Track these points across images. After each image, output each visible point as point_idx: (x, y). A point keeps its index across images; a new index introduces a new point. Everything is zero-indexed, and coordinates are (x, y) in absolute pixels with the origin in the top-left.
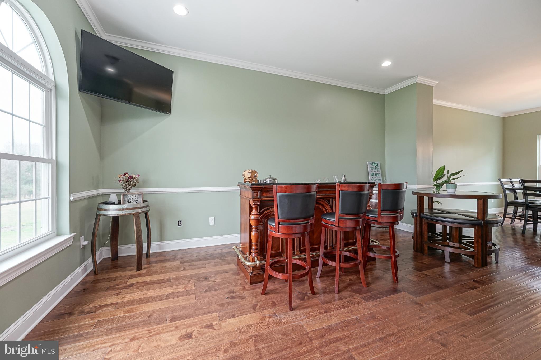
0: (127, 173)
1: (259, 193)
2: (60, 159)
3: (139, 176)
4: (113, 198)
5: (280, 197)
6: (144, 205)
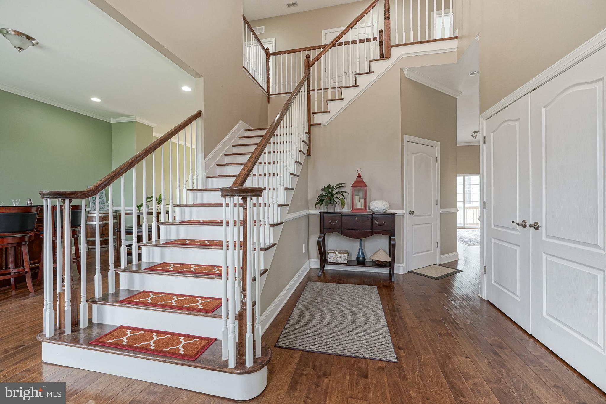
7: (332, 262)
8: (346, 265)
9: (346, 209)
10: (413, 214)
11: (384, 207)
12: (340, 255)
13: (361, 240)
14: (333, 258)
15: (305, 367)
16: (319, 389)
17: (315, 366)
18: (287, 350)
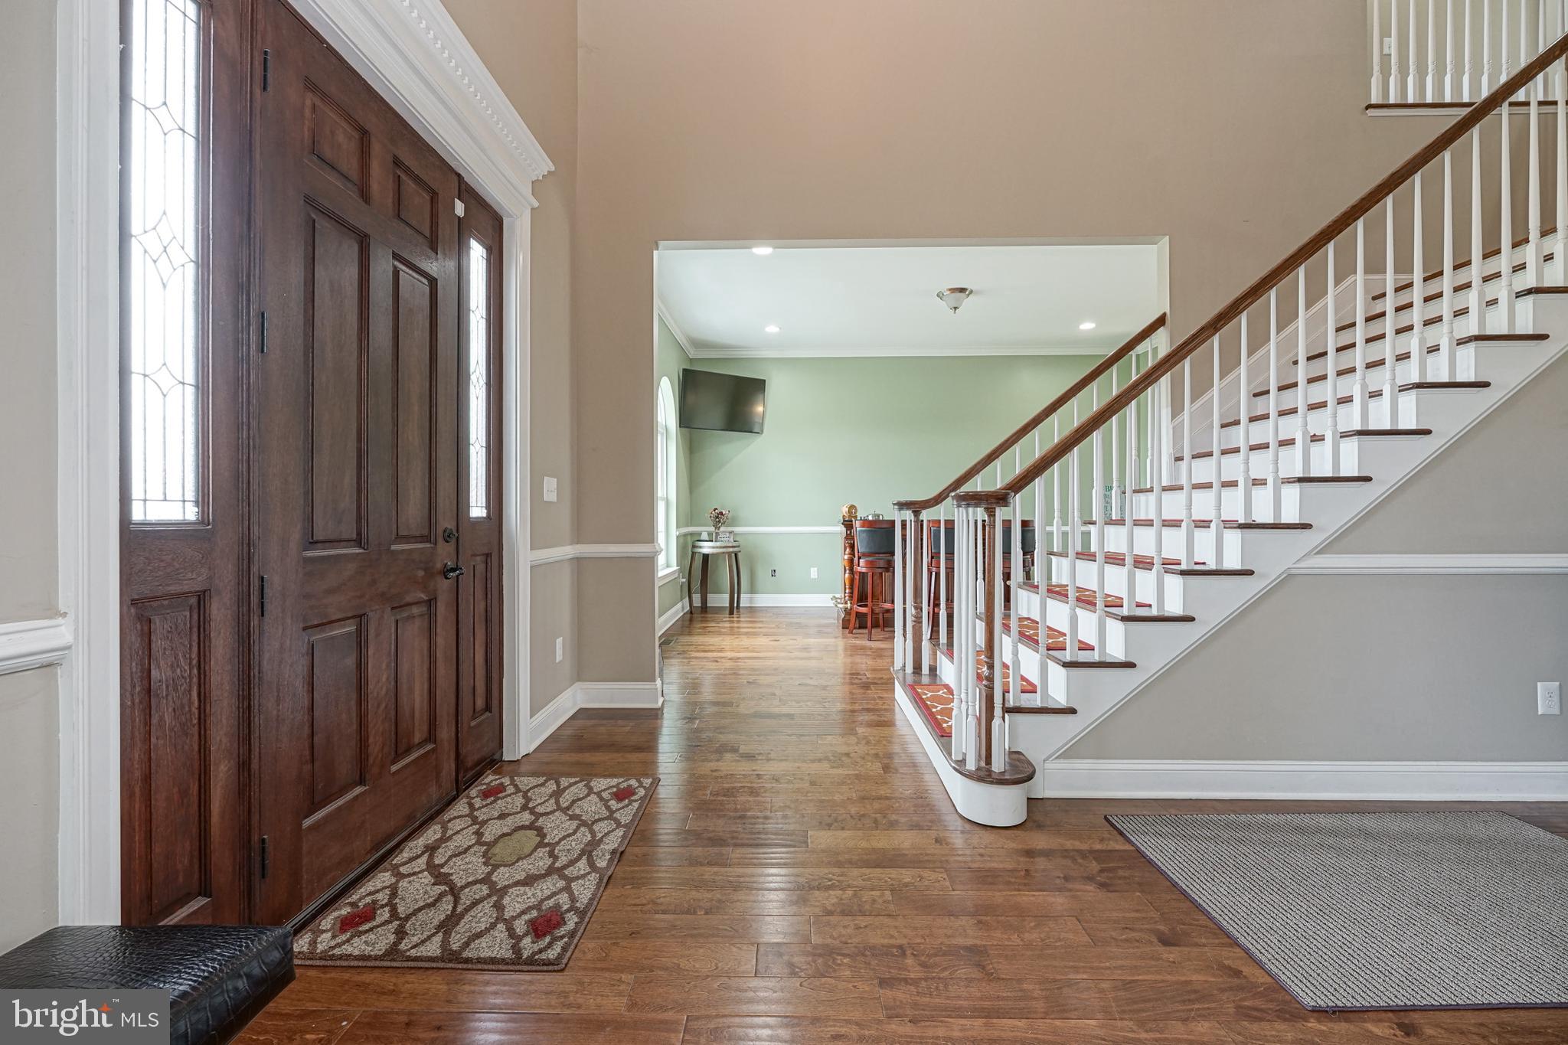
0: (717, 509)
1: (851, 530)
2: (669, 497)
3: (729, 511)
4: (705, 536)
5: (860, 531)
6: (735, 544)
15: (1094, 858)
16: (1058, 881)
17: (1109, 870)
18: (1115, 832)
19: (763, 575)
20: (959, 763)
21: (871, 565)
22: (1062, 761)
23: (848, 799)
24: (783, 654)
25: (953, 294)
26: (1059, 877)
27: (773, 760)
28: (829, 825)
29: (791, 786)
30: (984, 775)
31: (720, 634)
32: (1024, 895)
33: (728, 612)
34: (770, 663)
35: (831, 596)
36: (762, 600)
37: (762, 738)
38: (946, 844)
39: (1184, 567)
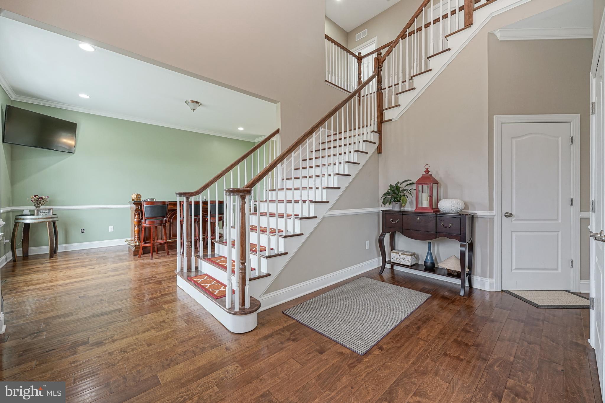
0: (37, 196)
1: (139, 206)
3: (48, 197)
4: (26, 212)
5: (146, 207)
6: (53, 216)
7: (395, 262)
8: (410, 268)
9: (409, 208)
10: (510, 217)
11: (453, 206)
12: (403, 256)
13: (430, 243)
14: (396, 259)
15: (286, 330)
16: (280, 345)
17: (293, 332)
18: (288, 317)
19: (75, 233)
20: (231, 310)
21: (152, 223)
22: (265, 295)
23: (174, 346)
24: (100, 276)
25: (193, 103)
26: (279, 344)
27: (117, 340)
28: (169, 365)
29: (135, 352)
30: (243, 312)
31: (45, 271)
32: (272, 357)
33: (48, 256)
34: (93, 282)
35: (125, 239)
36: (73, 247)
37: (103, 329)
38: (231, 349)
39: (300, 216)
